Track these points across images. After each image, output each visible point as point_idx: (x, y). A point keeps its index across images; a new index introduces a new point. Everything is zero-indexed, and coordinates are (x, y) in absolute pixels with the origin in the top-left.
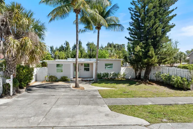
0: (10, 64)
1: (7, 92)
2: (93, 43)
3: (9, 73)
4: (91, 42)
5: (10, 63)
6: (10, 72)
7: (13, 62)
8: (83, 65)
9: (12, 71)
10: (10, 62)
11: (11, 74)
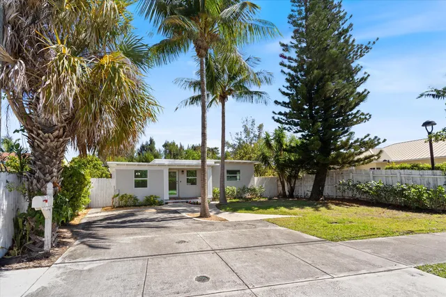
0: (44, 150)
1: (30, 239)
2: (174, 143)
3: (38, 180)
4: (170, 142)
5: (43, 147)
6: (44, 175)
7: (54, 144)
8: (185, 173)
9: (51, 173)
10: (46, 142)
11: (48, 182)
